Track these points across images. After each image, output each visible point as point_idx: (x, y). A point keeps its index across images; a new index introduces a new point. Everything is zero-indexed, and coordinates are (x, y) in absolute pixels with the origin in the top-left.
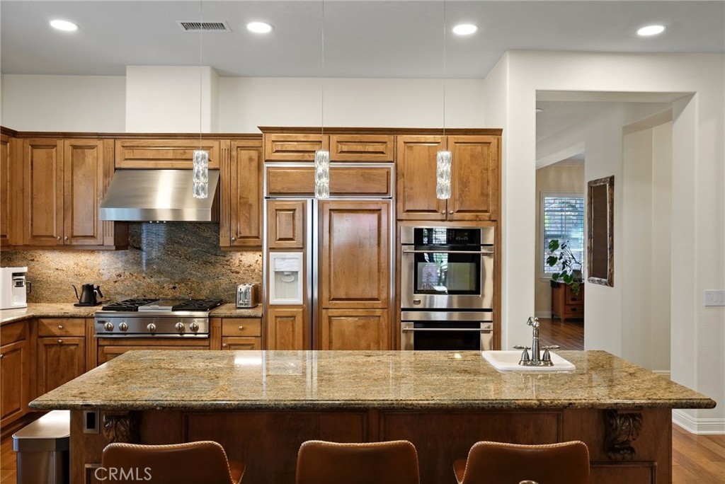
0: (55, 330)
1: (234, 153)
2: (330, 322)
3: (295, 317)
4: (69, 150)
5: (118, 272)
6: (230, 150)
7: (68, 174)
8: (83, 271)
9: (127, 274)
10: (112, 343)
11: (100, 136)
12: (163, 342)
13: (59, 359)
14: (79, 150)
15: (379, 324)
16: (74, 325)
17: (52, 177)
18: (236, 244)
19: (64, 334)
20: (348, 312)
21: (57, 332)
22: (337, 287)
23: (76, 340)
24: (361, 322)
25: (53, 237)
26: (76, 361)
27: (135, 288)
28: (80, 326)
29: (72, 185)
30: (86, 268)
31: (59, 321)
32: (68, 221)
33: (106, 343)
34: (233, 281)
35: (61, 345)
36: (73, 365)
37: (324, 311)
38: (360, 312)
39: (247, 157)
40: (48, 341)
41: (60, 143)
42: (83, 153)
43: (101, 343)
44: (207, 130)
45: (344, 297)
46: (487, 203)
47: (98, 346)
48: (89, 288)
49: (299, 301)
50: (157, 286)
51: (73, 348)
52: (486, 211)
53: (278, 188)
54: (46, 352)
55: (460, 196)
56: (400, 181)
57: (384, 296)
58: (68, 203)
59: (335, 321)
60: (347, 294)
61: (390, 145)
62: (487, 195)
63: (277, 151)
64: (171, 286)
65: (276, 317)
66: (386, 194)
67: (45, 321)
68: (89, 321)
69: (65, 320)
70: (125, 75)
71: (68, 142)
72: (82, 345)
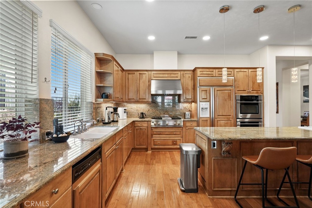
0: (139, 125)
1: (184, 75)
2: (217, 122)
3: (207, 120)
4: (138, 75)
5: (148, 109)
6: (183, 74)
7: (138, 81)
8: (139, 109)
9: (151, 110)
10: (155, 128)
11: (147, 71)
12: (169, 128)
13: (140, 133)
14: (141, 75)
15: (231, 123)
16: (144, 123)
17: (134, 82)
18: (185, 101)
19: (142, 126)
20: (222, 119)
21: (140, 125)
22: (219, 112)
23: (145, 128)
24: (226, 122)
25: (134, 99)
26: (145, 133)
27: (153, 114)
28: (146, 124)
29: (139, 84)
30: (139, 108)
31: (140, 122)
32: (138, 94)
33: (154, 128)
34: (181, 111)
35: (141, 129)
36: (144, 135)
37: (216, 119)
38: (226, 119)
39: (188, 76)
40: (137, 128)
41: (136, 73)
42: (142, 75)
43: (152, 128)
44: (176, 69)
45: (221, 115)
46: (260, 88)
47: (151, 129)
48: (142, 114)
49: (208, 116)
50: (159, 113)
51: (144, 130)
52: (260, 91)
53: (202, 84)
54: (137, 131)
55: (252, 86)
56: (236, 83)
57: (232, 115)
58: (138, 89)
59: (219, 122)
60: (222, 114)
61: (233, 72)
62: (260, 86)
63: (201, 74)
64: (163, 113)
65: (202, 121)
66: (232, 86)
67: (136, 122)
68: (149, 122)
69: (142, 122)
70: (153, 54)
71: (138, 72)
72: (147, 129)
